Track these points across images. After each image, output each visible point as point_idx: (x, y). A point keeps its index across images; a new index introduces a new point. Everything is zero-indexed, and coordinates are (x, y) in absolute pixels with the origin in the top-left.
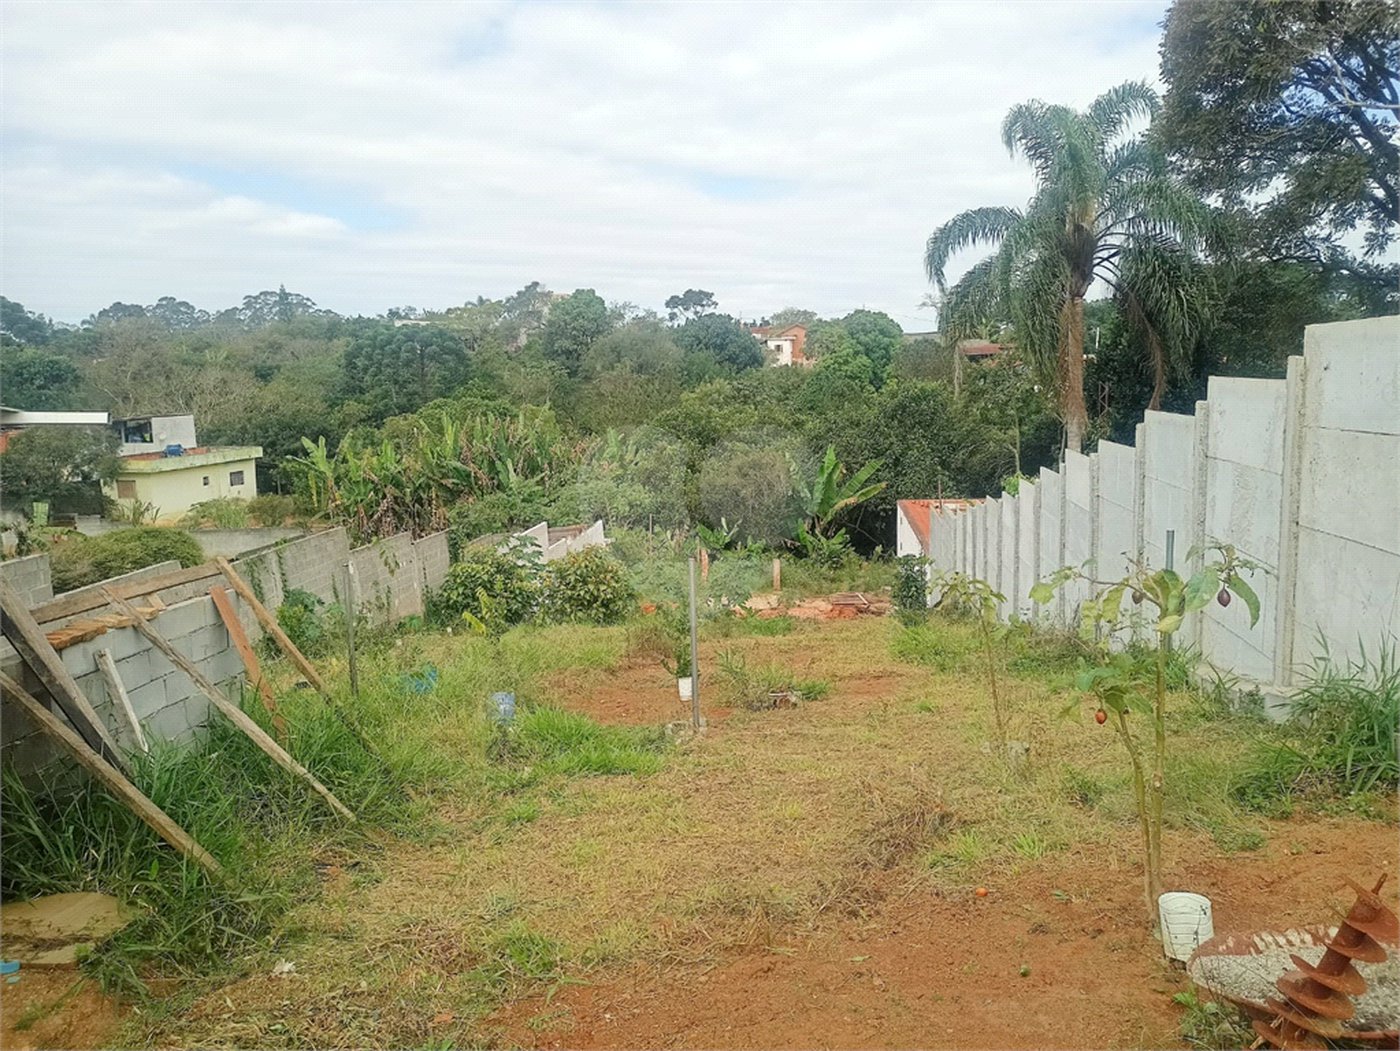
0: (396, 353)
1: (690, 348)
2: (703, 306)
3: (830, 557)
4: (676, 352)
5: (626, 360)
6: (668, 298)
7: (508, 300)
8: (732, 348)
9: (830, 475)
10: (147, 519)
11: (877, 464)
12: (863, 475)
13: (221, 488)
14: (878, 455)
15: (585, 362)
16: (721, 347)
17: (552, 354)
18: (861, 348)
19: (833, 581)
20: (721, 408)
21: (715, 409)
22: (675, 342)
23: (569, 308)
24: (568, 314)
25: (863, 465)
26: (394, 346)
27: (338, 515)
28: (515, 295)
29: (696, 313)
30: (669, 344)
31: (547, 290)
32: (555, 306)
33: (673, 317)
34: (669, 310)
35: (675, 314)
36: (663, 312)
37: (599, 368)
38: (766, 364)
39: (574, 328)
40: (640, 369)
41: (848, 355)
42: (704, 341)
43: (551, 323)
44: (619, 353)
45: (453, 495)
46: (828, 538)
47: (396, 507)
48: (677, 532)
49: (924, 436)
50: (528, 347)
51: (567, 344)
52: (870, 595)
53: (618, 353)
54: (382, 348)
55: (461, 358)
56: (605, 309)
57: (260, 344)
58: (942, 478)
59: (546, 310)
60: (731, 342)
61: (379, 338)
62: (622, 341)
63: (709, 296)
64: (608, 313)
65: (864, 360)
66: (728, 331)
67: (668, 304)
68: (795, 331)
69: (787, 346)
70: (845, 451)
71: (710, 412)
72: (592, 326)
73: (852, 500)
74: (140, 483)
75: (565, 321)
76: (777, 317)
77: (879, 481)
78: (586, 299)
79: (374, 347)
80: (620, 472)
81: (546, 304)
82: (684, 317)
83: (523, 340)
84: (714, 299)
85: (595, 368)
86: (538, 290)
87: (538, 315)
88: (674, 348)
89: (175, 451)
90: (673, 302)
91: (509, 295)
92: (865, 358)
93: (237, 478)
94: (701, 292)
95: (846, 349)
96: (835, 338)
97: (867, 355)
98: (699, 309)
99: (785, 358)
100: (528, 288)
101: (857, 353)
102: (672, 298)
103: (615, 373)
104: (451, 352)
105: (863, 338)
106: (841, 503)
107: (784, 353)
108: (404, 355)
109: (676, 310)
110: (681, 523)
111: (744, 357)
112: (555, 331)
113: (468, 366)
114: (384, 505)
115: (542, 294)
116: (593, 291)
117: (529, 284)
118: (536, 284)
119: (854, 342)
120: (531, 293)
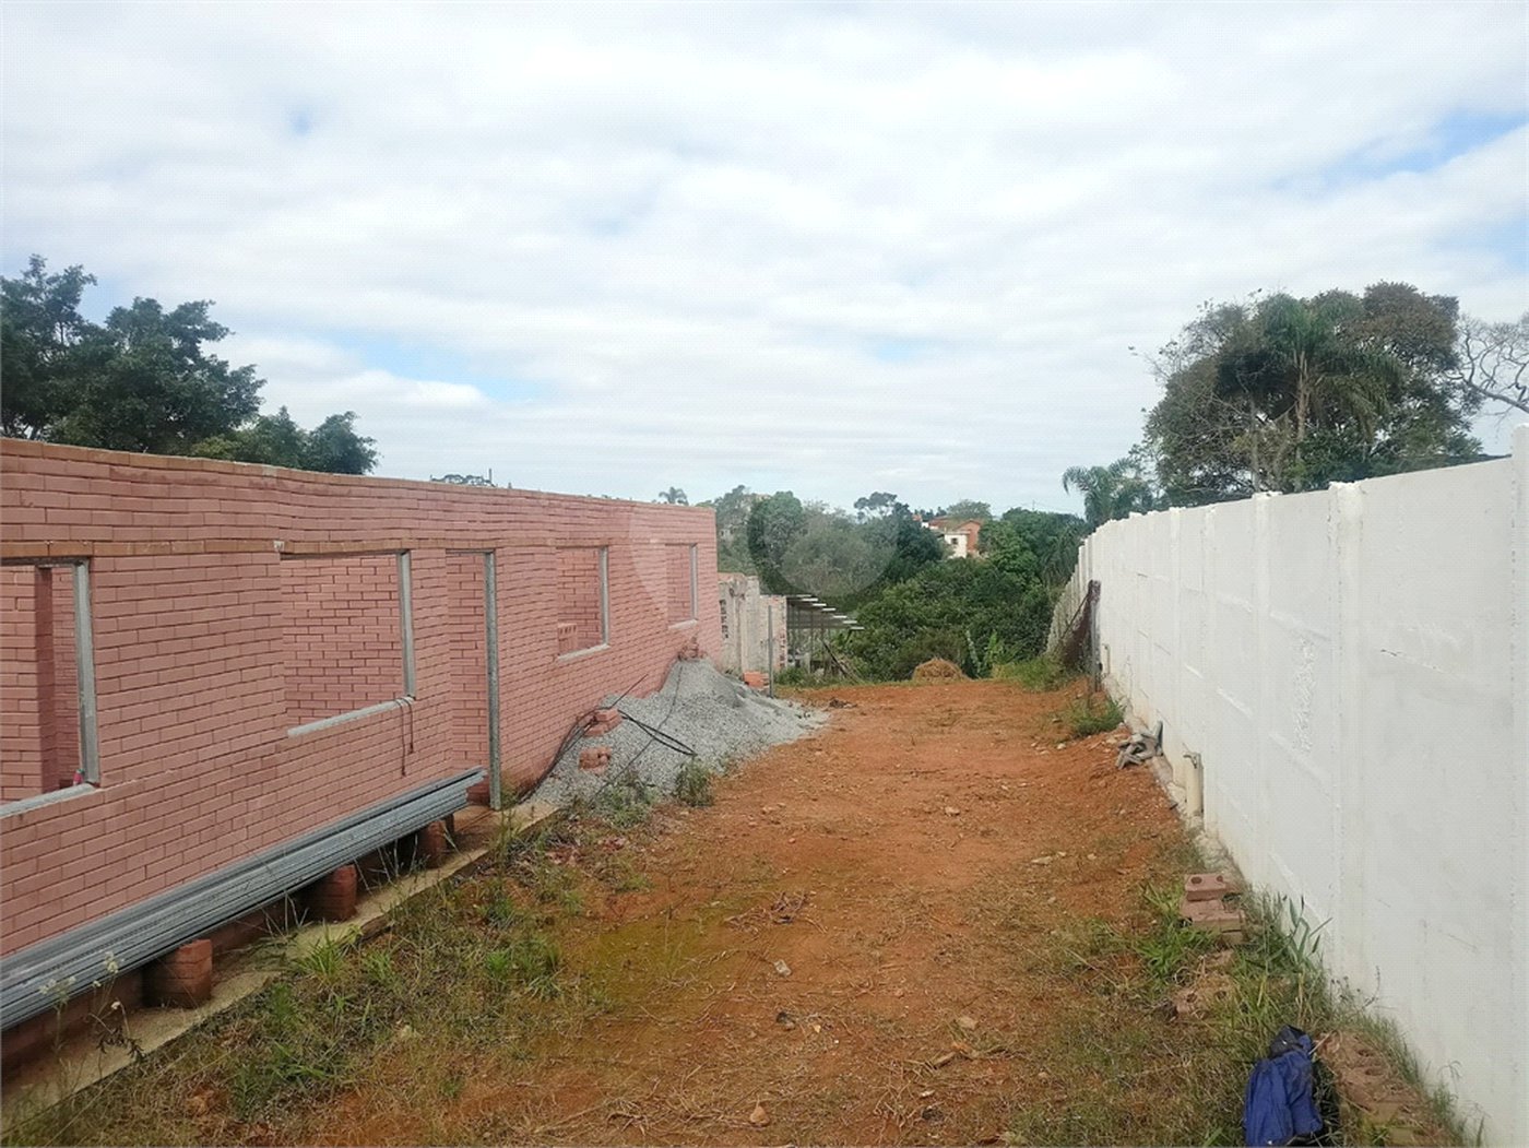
1: (877, 545)
2: (887, 506)
4: (867, 548)
5: (825, 557)
6: (856, 500)
7: (717, 501)
8: (914, 544)
15: (787, 556)
16: (905, 543)
17: (755, 547)
18: (1027, 545)
20: (911, 600)
21: (908, 604)
22: (864, 539)
23: (770, 507)
24: (770, 513)
28: (723, 497)
29: (882, 512)
30: (859, 542)
31: (751, 492)
33: (861, 515)
34: (857, 510)
35: (862, 514)
36: (853, 512)
37: (800, 562)
38: (943, 557)
39: (774, 526)
40: (835, 563)
41: (1015, 551)
42: (890, 538)
43: (752, 521)
44: (817, 550)
50: (736, 543)
51: (768, 539)
53: (815, 550)
56: (801, 508)
59: (749, 509)
60: (913, 538)
62: (821, 538)
63: (892, 497)
64: (804, 511)
65: (1029, 555)
66: (911, 530)
67: (856, 506)
68: (970, 526)
69: (962, 540)
71: (904, 604)
72: (791, 524)
75: (767, 519)
76: (952, 508)
78: (786, 501)
81: (750, 504)
82: (871, 515)
84: (897, 499)
85: (797, 562)
86: (744, 492)
87: (742, 513)
88: (865, 545)
90: (861, 503)
91: (717, 496)
92: (1031, 553)
94: (885, 494)
95: (1014, 545)
96: (1005, 536)
97: (1033, 551)
98: (884, 508)
99: (961, 551)
100: (734, 490)
101: (1023, 549)
102: (860, 500)
103: (815, 567)
105: (1029, 536)
107: (960, 546)
109: (863, 511)
111: (924, 552)
112: (757, 527)
115: (747, 496)
116: (790, 493)
117: (736, 487)
118: (741, 487)
119: (1021, 539)
120: (737, 495)
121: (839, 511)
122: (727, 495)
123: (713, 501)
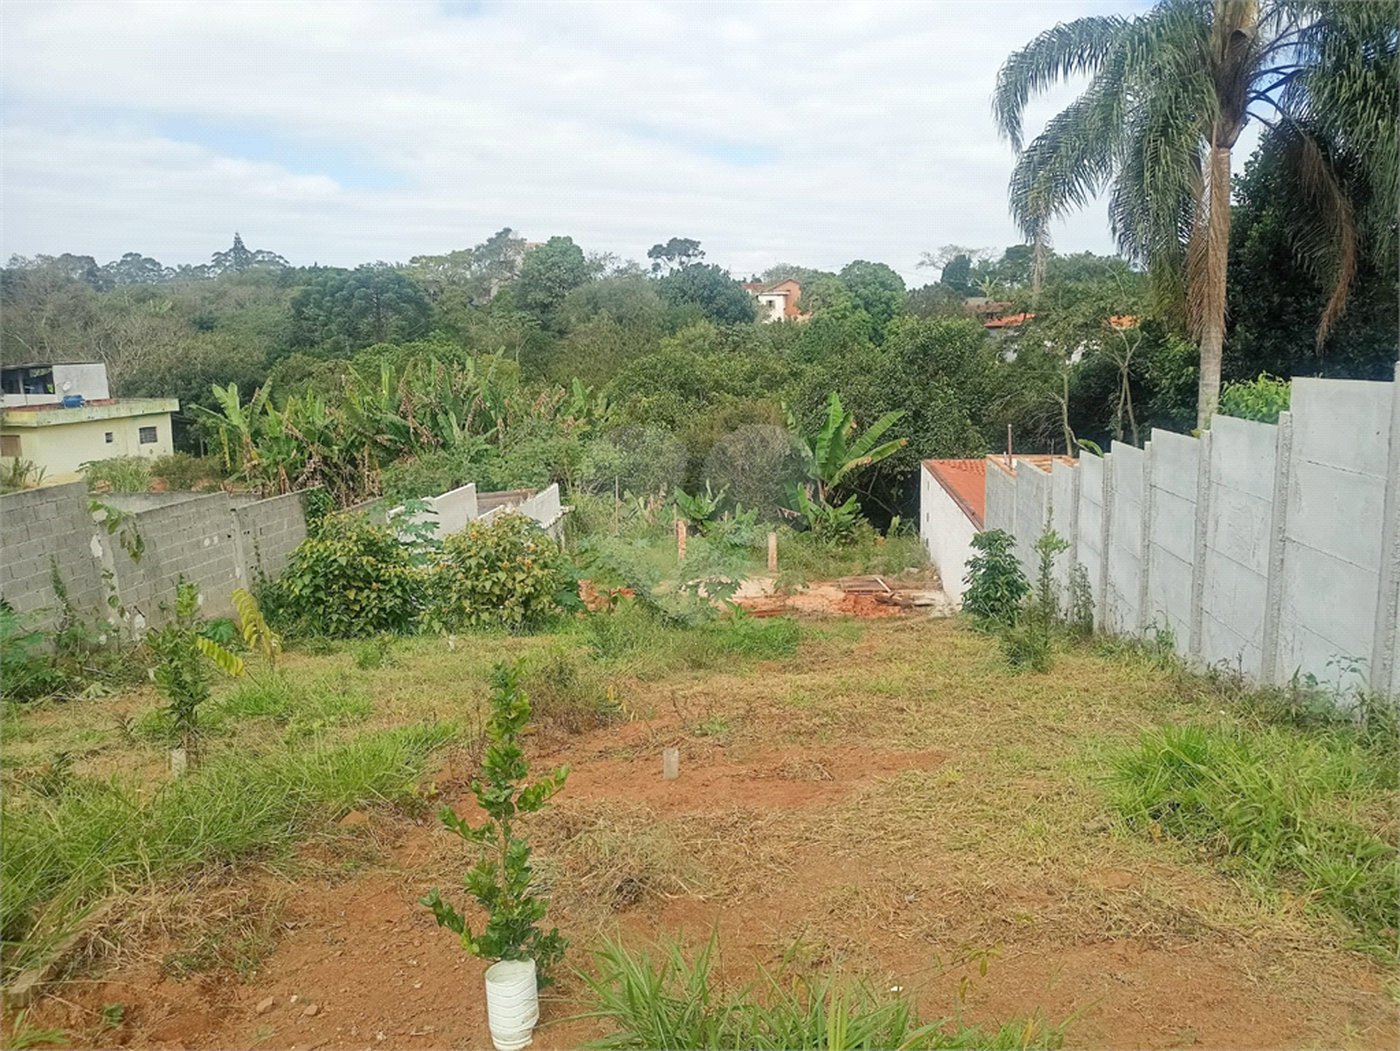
0: (348, 300)
1: (674, 300)
2: (689, 256)
3: (837, 531)
4: (660, 304)
5: (604, 312)
6: (651, 248)
7: (478, 248)
8: (720, 301)
9: (838, 429)
10: (29, 479)
11: (894, 416)
12: (878, 429)
13: (128, 445)
14: (895, 406)
15: (560, 315)
16: (710, 299)
17: (527, 307)
18: (860, 302)
19: (843, 559)
20: (706, 357)
21: (699, 358)
22: (659, 293)
23: (542, 256)
24: (542, 263)
25: (876, 419)
26: (345, 292)
27: (255, 477)
28: (486, 243)
29: (682, 263)
30: (651, 294)
31: (519, 237)
32: (529, 255)
33: (656, 267)
34: (652, 261)
35: (658, 265)
36: (647, 263)
37: (573, 319)
38: (757, 319)
39: (549, 279)
40: (619, 322)
41: (845, 309)
42: (689, 293)
43: (524, 274)
44: (596, 304)
45: (392, 454)
46: (835, 507)
47: (326, 470)
48: (652, 498)
49: (948, 385)
50: (497, 298)
51: (541, 296)
52: (891, 579)
53: (594, 303)
54: (332, 295)
55: (423, 309)
56: (583, 258)
57: (207, 295)
58: (973, 433)
59: (519, 260)
60: (719, 293)
61: (330, 283)
62: (599, 290)
63: (695, 244)
64: (586, 262)
65: (863, 315)
66: (718, 283)
67: (650, 254)
68: (789, 286)
69: (779, 302)
70: (855, 402)
71: (693, 360)
72: (569, 277)
73: (866, 460)
74: (25, 439)
75: (539, 271)
76: (769, 274)
77: (896, 437)
78: (561, 248)
79: (324, 294)
80: (588, 428)
81: (519, 253)
82: (669, 267)
83: (494, 292)
84: (700, 248)
85: (569, 322)
86: (510, 236)
87: (509, 265)
88: (658, 300)
89: (74, 403)
90: (656, 251)
91: (478, 243)
92: (865, 313)
93: (148, 435)
94: (686, 241)
95: (842, 302)
96: (832, 291)
97: (866, 309)
98: (684, 259)
99: (778, 313)
100: (499, 235)
101: (856, 307)
102: (655, 247)
103: (591, 326)
104: (409, 300)
105: (861, 290)
106: (851, 464)
107: (777, 308)
108: (356, 303)
109: (659, 261)
110: (657, 488)
111: (733, 310)
112: (530, 281)
113: (429, 316)
114: (310, 466)
115: (515, 242)
116: (570, 239)
117: (500, 230)
118: (507, 231)
119: (852, 295)
120: (503, 240)
121: (633, 265)
122: (490, 241)
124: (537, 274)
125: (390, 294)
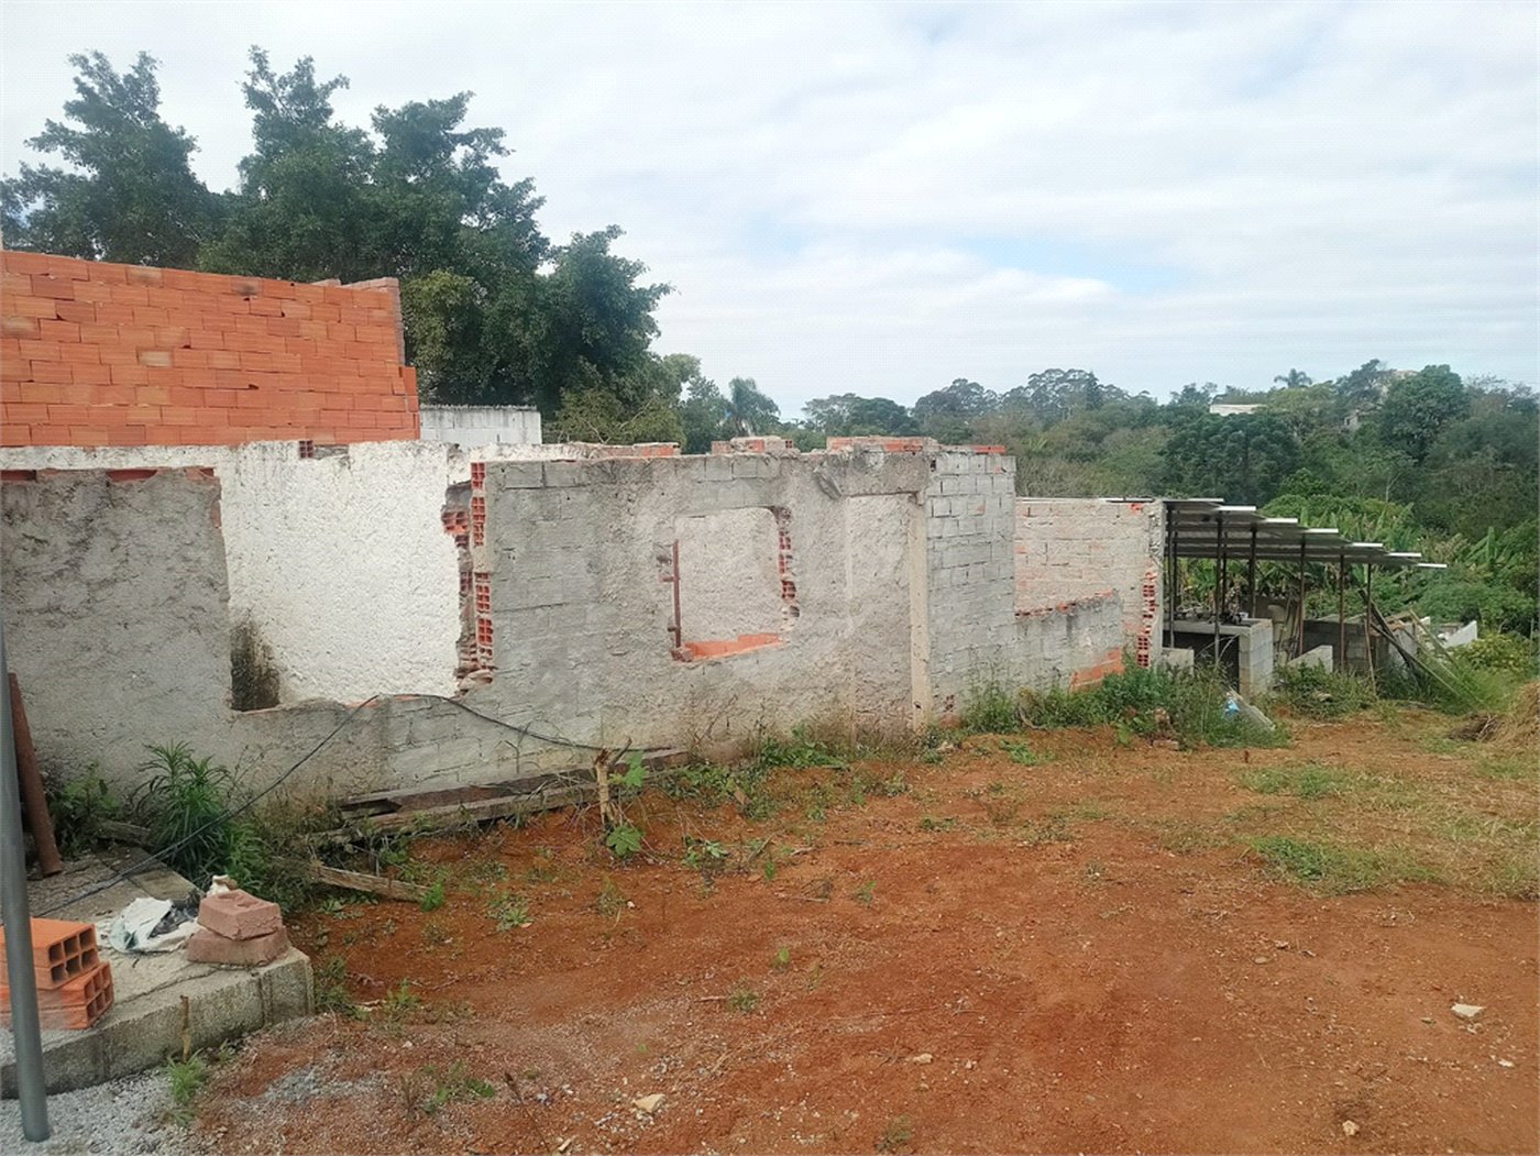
5: (1490, 449)
7: (1340, 381)
15: (1433, 449)
17: (1389, 439)
23: (1415, 387)
24: (1413, 394)
26: (1219, 436)
28: (1349, 375)
31: (1388, 368)
32: (1397, 386)
37: (1451, 456)
39: (1419, 410)
40: (1506, 457)
43: (1389, 405)
44: (1480, 440)
50: (1361, 432)
51: (1409, 427)
53: (1477, 439)
55: (1288, 445)
56: (1462, 386)
57: (1073, 432)
59: (1385, 389)
61: (1204, 428)
64: (1465, 390)
72: (1444, 408)
75: (1408, 402)
78: (1438, 381)
79: (1197, 437)
81: (1386, 383)
83: (1355, 424)
85: (1447, 457)
86: (1378, 368)
87: (1374, 395)
91: (1341, 376)
100: (1365, 367)
103: (1473, 462)
104: (1278, 440)
108: (1230, 445)
112: (1395, 413)
113: (1296, 454)
115: (1382, 373)
116: (1446, 367)
117: (1367, 363)
118: (1374, 362)
120: (1368, 372)
121: (1523, 388)
122: (1354, 373)
123: (1335, 382)
124: (1406, 405)
125: (1262, 436)
